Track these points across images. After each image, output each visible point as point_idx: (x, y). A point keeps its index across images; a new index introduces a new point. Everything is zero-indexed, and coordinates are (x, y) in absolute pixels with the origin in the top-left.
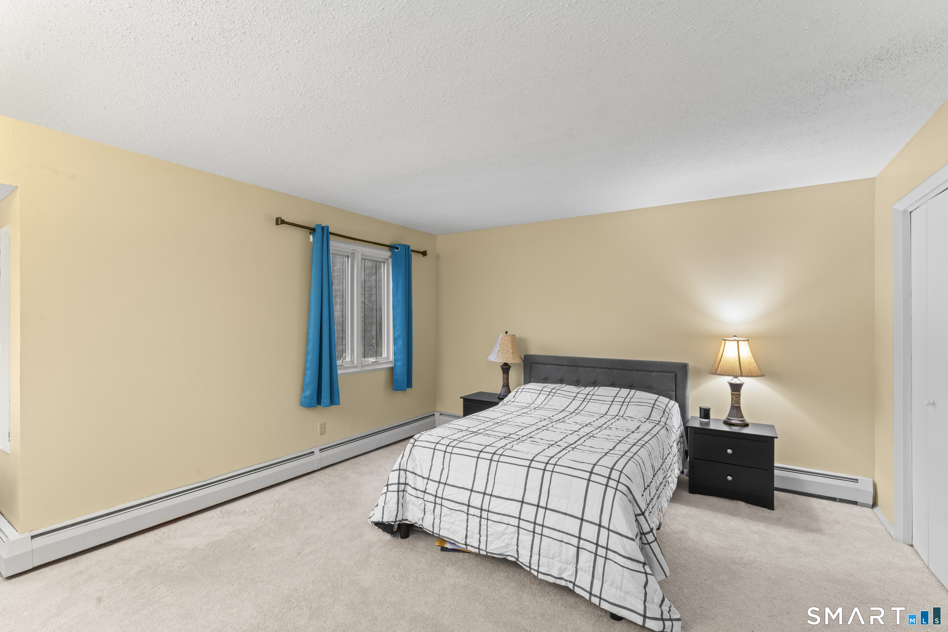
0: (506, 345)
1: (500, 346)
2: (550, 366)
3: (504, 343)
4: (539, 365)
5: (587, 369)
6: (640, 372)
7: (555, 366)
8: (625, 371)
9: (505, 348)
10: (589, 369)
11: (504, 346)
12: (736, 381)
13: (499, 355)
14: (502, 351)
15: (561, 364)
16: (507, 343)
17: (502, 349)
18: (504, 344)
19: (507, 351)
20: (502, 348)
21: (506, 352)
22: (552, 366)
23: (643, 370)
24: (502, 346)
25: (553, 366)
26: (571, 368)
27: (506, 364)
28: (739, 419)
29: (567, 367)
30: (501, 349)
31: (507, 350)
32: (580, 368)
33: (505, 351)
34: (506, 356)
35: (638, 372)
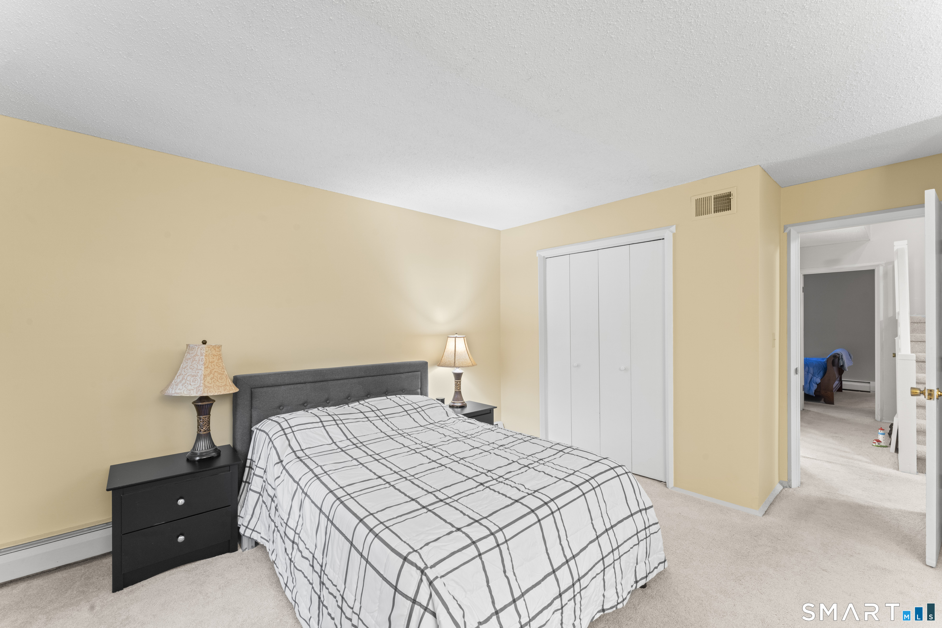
0: (215, 363)
1: (206, 366)
2: (287, 387)
3: (211, 360)
4: (269, 389)
5: (339, 382)
6: (393, 376)
7: (296, 386)
8: (379, 377)
9: (215, 370)
10: (342, 381)
11: (213, 366)
12: (458, 371)
13: (208, 382)
14: (212, 376)
15: (302, 381)
16: (217, 361)
17: (211, 372)
18: (212, 362)
19: (220, 374)
20: (209, 370)
21: (219, 376)
22: (290, 386)
23: (395, 373)
24: (210, 366)
25: (292, 386)
26: (317, 384)
27: (203, 399)
28: (460, 402)
29: (313, 384)
30: (209, 372)
31: (220, 372)
32: (329, 382)
33: (216, 374)
34: (222, 383)
35: (391, 375)
